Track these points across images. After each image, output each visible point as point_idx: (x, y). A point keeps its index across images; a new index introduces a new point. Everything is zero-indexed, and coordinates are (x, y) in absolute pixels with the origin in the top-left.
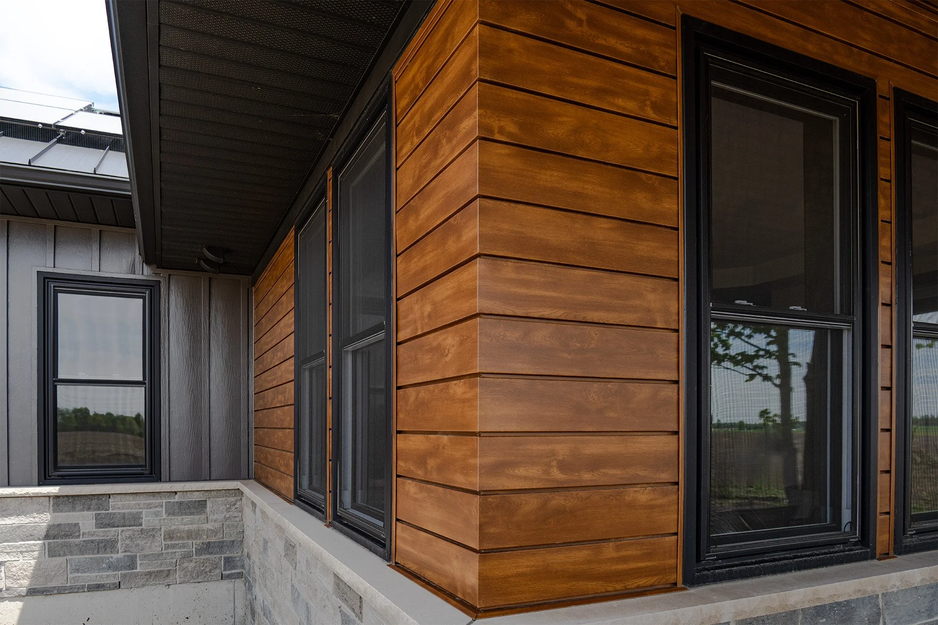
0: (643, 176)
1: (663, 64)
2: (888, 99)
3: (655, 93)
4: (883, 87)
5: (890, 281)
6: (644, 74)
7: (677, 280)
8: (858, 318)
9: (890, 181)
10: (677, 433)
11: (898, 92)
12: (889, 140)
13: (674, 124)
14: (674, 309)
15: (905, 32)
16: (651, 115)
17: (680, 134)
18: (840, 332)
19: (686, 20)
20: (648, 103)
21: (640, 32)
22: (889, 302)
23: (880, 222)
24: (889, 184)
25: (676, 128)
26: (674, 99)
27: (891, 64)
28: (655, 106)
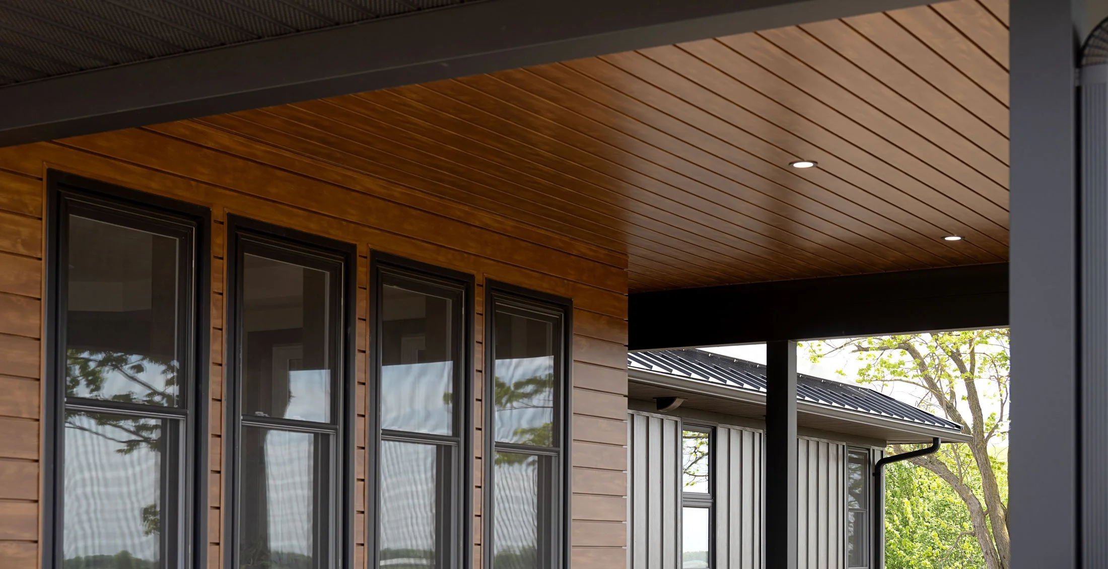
0: (14, 298)
1: (31, 209)
2: (222, 223)
3: (25, 232)
4: (218, 213)
5: (220, 380)
6: (17, 218)
7: (39, 380)
8: (191, 410)
9: (221, 294)
10: (37, 501)
11: (231, 217)
12: (222, 259)
13: (39, 256)
14: (36, 403)
15: (241, 163)
16: (22, 251)
17: (44, 264)
18: (177, 421)
19: (51, 173)
20: (19, 240)
21: (15, 185)
22: (219, 398)
23: (211, 329)
24: (220, 296)
25: (40, 259)
26: (39, 237)
27: (227, 192)
28: (25, 244)
